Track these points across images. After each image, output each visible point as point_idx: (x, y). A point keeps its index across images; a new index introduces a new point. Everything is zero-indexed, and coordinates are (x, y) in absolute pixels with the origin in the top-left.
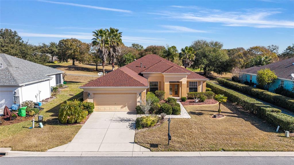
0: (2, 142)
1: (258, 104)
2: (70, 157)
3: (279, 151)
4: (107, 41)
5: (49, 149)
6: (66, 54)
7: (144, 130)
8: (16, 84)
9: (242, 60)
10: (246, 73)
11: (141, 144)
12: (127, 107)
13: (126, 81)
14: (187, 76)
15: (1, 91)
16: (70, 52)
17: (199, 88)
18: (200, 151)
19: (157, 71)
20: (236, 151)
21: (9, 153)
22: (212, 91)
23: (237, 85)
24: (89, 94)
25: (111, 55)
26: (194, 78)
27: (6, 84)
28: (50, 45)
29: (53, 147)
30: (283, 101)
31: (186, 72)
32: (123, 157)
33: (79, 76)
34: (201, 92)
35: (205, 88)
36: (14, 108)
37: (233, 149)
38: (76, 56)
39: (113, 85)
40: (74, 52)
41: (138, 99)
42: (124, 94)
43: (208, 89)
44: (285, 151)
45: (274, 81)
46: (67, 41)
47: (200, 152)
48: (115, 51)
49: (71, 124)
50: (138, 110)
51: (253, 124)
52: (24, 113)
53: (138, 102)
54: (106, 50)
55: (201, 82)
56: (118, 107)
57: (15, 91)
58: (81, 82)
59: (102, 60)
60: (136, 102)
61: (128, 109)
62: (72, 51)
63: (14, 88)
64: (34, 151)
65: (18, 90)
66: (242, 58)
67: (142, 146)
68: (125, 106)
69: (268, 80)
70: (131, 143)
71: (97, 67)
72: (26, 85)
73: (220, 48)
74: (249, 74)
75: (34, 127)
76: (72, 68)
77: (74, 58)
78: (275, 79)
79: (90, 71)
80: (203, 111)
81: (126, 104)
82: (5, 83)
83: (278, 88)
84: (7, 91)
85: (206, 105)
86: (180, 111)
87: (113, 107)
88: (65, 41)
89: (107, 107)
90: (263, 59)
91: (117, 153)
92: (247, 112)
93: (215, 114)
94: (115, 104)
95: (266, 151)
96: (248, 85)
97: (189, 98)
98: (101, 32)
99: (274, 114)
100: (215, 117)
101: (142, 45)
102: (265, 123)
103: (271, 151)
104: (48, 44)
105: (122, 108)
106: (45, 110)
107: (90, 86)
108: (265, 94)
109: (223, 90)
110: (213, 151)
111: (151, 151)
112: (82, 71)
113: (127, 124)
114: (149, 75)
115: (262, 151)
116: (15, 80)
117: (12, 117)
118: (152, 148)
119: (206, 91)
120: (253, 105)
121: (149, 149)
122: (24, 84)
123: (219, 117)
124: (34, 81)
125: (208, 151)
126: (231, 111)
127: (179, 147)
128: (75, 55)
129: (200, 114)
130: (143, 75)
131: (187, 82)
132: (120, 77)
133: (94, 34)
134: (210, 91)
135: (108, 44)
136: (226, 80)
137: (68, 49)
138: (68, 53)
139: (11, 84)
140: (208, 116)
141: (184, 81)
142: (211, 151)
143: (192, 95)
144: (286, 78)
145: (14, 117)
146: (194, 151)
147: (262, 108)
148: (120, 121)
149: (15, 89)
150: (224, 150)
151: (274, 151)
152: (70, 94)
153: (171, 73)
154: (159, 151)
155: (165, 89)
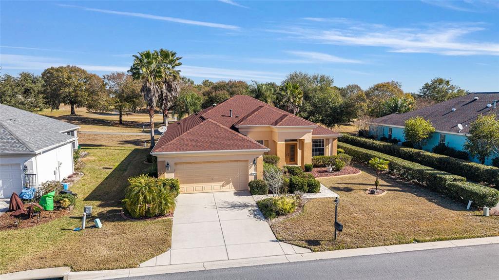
0: (42, 258)
1: (428, 170)
2: (187, 272)
3: (489, 236)
4: (160, 72)
5: (141, 262)
6: (60, 95)
7: (281, 219)
8: (27, 152)
9: (365, 105)
10: (382, 125)
11: (292, 242)
12: (231, 183)
13: (229, 140)
14: (312, 131)
15: (2, 165)
16: (67, 90)
17: (327, 149)
18: (385, 245)
19: (262, 123)
20: (434, 240)
21: (71, 276)
22: (345, 153)
23: (374, 143)
24: (168, 164)
25: (164, 95)
26: (320, 134)
27: (6, 152)
28: (20, 77)
29: (147, 259)
30: (454, 164)
31: (311, 125)
32: (276, 264)
33: (95, 135)
34: (329, 155)
35: (335, 150)
36: (27, 196)
37: (428, 238)
38: (79, 99)
39: (209, 148)
40: (75, 90)
41: (252, 171)
42: (228, 161)
43: (340, 150)
44: (496, 236)
45: (431, 135)
46: (60, 71)
47: (386, 247)
48: (170, 88)
49: (150, 217)
50: (254, 188)
51: (430, 200)
52: (50, 204)
53: (251, 175)
54: (157, 87)
55: (330, 140)
56: (217, 185)
57: (25, 164)
58: (103, 146)
59: (150, 105)
60: (247, 175)
61: (233, 187)
62: (71, 89)
63: (22, 158)
64: (117, 269)
65: (32, 162)
66: (364, 100)
67: (295, 245)
68: (228, 183)
69: (423, 135)
70: (273, 241)
71: (121, 116)
72: (43, 152)
73: (329, 84)
74: (387, 125)
75: (84, 228)
76: (75, 120)
77: (74, 101)
78: (432, 133)
79: (109, 126)
80: (349, 185)
81: (229, 178)
82: (5, 149)
83: (437, 145)
84: (8, 165)
85: (346, 175)
86: (320, 187)
87: (208, 186)
88: (57, 70)
89: (199, 186)
90: (399, 103)
91: (262, 258)
92: (410, 184)
93: (369, 188)
94: (212, 180)
95: (473, 237)
96: (390, 142)
97: (316, 166)
98: (148, 55)
99: (459, 184)
100: (373, 194)
101: (192, 79)
102: (444, 198)
103: (478, 237)
104: (16, 75)
105: (223, 186)
106: (81, 197)
107: (170, 151)
108: (423, 155)
109: (361, 152)
110: (403, 243)
111: (313, 251)
112: (95, 126)
113: (246, 211)
114: (249, 130)
115: (467, 238)
116: (23, 144)
117: (34, 212)
118: (312, 247)
119: (338, 153)
120: (421, 172)
121: (308, 248)
122: (41, 151)
123: (378, 193)
124: (53, 144)
125: (396, 244)
126: (387, 182)
127: (351, 242)
128: (76, 96)
129: (348, 190)
130: (240, 130)
131: (312, 140)
132: (216, 135)
133: (135, 58)
134: (343, 153)
135: (161, 77)
136: (351, 135)
137: (63, 84)
138: (63, 93)
139: (17, 152)
140: (362, 193)
141: (308, 139)
142: (399, 244)
143: (318, 160)
144: (450, 131)
145: (36, 212)
146: (376, 246)
147: (438, 175)
148: (232, 208)
149: (26, 161)
150: (418, 242)
151: (483, 237)
152: (104, 167)
153: (287, 125)
154: (325, 251)
155: (278, 153)
